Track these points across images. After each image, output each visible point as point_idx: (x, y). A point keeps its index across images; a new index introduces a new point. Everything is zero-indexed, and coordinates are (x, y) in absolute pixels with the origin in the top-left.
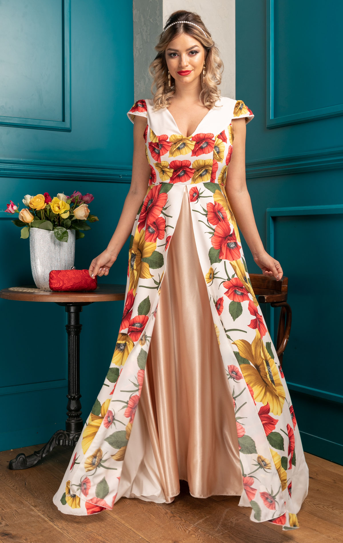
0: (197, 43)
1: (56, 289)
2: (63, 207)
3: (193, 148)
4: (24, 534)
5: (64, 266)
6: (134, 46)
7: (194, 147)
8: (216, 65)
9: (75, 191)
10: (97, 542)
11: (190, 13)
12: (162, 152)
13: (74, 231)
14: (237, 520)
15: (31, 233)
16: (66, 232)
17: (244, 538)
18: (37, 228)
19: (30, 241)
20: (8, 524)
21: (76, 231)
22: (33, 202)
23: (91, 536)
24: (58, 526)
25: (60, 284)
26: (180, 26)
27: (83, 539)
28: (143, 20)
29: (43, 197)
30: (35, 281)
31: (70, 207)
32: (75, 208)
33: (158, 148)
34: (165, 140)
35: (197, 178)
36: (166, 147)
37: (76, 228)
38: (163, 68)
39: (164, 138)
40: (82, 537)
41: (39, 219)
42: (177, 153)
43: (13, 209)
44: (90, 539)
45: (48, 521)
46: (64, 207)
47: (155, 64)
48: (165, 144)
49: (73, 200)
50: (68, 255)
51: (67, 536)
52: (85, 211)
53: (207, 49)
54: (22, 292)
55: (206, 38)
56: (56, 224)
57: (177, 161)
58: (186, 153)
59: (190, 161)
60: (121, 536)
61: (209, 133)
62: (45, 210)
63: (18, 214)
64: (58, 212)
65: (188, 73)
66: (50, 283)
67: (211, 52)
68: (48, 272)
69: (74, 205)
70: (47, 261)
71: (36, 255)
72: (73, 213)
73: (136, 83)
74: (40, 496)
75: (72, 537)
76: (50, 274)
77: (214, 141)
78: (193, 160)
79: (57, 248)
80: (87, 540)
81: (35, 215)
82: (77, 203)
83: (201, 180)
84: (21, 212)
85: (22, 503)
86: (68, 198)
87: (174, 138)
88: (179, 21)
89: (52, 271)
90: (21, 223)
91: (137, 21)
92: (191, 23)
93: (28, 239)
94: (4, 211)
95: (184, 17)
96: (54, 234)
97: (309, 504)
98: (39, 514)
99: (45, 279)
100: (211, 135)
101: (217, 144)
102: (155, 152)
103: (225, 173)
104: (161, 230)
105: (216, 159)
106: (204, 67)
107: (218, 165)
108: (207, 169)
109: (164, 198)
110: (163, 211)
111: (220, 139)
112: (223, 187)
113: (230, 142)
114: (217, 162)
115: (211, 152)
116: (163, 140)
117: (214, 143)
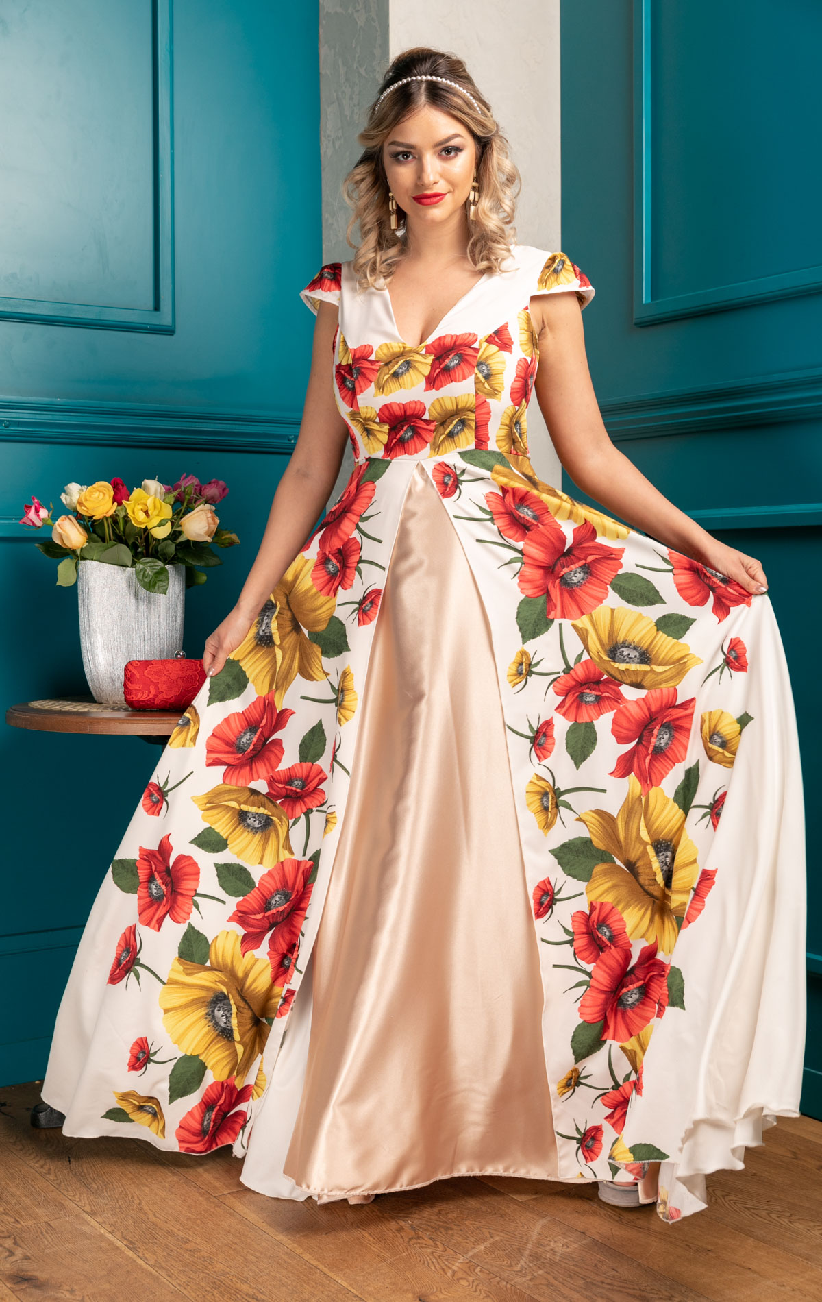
0: (458, 128)
1: (141, 703)
2: (156, 512)
3: (427, 370)
4: (67, 1279)
5: (159, 649)
6: (322, 132)
7: (429, 368)
8: (504, 178)
9: (185, 474)
10: (239, 1296)
11: (442, 55)
12: (360, 387)
13: (182, 567)
14: (566, 1245)
15: (81, 573)
16: (162, 572)
17: (581, 1288)
18: (96, 562)
19: (80, 593)
20: (29, 1255)
21: (186, 567)
22: (86, 500)
23: (224, 1282)
24: (147, 1259)
25: (150, 692)
26: (420, 88)
27: (206, 1291)
28: (342, 71)
29: (108, 489)
30: (90, 686)
31: (173, 513)
32: (185, 514)
33: (352, 376)
34: (365, 358)
35: (442, 441)
36: (366, 372)
37: (187, 561)
38: (378, 185)
39: (365, 352)
40: (202, 1284)
41: (99, 539)
42: (392, 385)
43: (38, 516)
44: (222, 1289)
45: (124, 1248)
46: (160, 511)
47: (358, 177)
48: (365, 366)
49: (179, 494)
50: (168, 624)
51: (168, 1283)
52: (208, 521)
53: (481, 142)
54: (60, 712)
55: (481, 118)
56: (140, 552)
57: (392, 405)
58: (413, 385)
59: (423, 403)
60: (294, 1284)
61: (466, 334)
62: (114, 519)
63: (50, 528)
64: (143, 523)
65: (438, 198)
66: (127, 691)
67: (491, 147)
68: (121, 664)
69: (182, 507)
70: (120, 638)
71: (93, 625)
72: (181, 526)
73: (327, 220)
74: (104, 1190)
75: (179, 1285)
76: (126, 669)
77: (477, 350)
78: (431, 400)
79: (143, 607)
80: (215, 1292)
81: (91, 530)
82: (190, 501)
83: (452, 445)
84: (57, 523)
85: (62, 1205)
86: (168, 492)
87: (385, 351)
88: (416, 76)
89: (130, 663)
90: (57, 550)
91: (329, 73)
92: (444, 80)
93: (75, 586)
94: (18, 522)
95: (427, 66)
96: (134, 576)
97: (735, 1209)
98: (102, 1231)
99: (113, 681)
100: (471, 338)
101: (484, 357)
102: (346, 386)
103: (515, 424)
104: (349, 567)
105: (484, 393)
106: (475, 184)
107: (489, 407)
108: (463, 417)
109: (367, 493)
110: (360, 524)
111: (492, 345)
112: (521, 457)
113: (520, 351)
114: (487, 400)
115: (468, 377)
116: (362, 357)
117: (476, 354)
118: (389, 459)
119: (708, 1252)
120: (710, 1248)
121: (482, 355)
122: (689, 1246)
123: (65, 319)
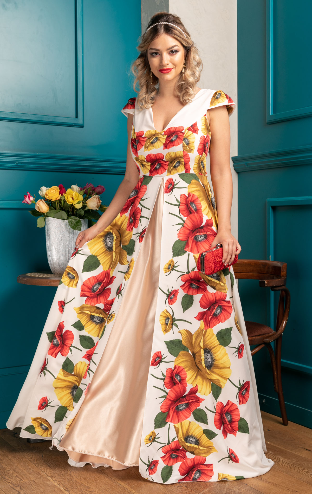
0: (177, 43)
2: (77, 198)
3: (164, 141)
8: (196, 63)
9: (88, 183)
12: (139, 147)
13: (87, 220)
14: (240, 489)
15: (46, 222)
16: (79, 222)
18: (53, 218)
19: (46, 230)
21: (88, 220)
22: (49, 193)
29: (57, 189)
30: (50, 267)
31: (83, 198)
32: (88, 199)
33: (136, 143)
35: (171, 169)
36: (141, 142)
37: (89, 218)
38: (146, 67)
41: (54, 209)
42: (151, 147)
43: (30, 199)
45: (64, 491)
46: (78, 198)
47: (138, 63)
48: (141, 139)
49: (85, 191)
52: (97, 202)
53: (186, 49)
54: (38, 278)
55: (185, 38)
56: (70, 214)
57: (151, 155)
58: (159, 147)
59: (163, 154)
61: (180, 127)
62: (60, 201)
63: (34, 204)
64: (71, 202)
65: (169, 70)
67: (190, 51)
68: (62, 259)
69: (87, 196)
71: (51, 243)
72: (86, 203)
74: (56, 468)
77: (184, 133)
78: (166, 153)
79: (71, 236)
81: (51, 205)
82: (90, 194)
83: (176, 171)
84: (37, 202)
85: (39, 473)
86: (81, 190)
87: (149, 133)
88: (160, 22)
90: (37, 213)
91: (145, 23)
92: (171, 24)
93: (44, 228)
94: (21, 202)
95: (165, 18)
96: (68, 224)
97: (307, 475)
98: (55, 484)
99: (60, 265)
100: (181, 128)
101: (186, 136)
102: (134, 147)
103: (201, 163)
104: (137, 219)
105: (186, 150)
106: (184, 66)
107: (189, 156)
108: (179, 160)
109: (144, 190)
110: (141, 202)
111: (190, 131)
112: (203, 176)
113: (202, 133)
114: (188, 153)
115: (180, 144)
116: (140, 135)
117: (183, 135)
118: (152, 176)
119: (296, 492)
120: (297, 490)
121: (185, 135)
122: (288, 490)
123: (40, 121)
